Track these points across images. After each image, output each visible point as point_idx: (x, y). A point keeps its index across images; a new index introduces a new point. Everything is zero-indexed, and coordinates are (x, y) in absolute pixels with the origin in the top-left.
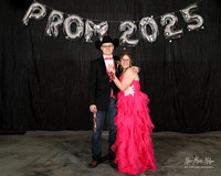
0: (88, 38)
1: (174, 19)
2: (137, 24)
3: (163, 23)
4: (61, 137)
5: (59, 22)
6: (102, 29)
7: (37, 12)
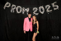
0: (23, 13)
1: (49, 7)
2: (38, 8)
3: (46, 8)
5: (15, 8)
6: (28, 10)
7: (8, 5)
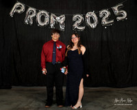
0: (52, 25)
2: (84, 16)
3: (101, 16)
4: (34, 90)
6: (61, 19)
